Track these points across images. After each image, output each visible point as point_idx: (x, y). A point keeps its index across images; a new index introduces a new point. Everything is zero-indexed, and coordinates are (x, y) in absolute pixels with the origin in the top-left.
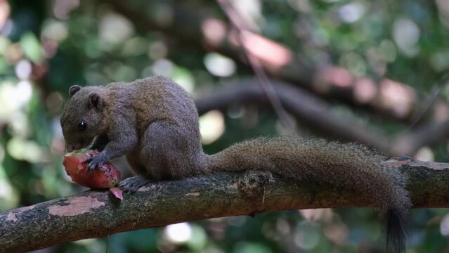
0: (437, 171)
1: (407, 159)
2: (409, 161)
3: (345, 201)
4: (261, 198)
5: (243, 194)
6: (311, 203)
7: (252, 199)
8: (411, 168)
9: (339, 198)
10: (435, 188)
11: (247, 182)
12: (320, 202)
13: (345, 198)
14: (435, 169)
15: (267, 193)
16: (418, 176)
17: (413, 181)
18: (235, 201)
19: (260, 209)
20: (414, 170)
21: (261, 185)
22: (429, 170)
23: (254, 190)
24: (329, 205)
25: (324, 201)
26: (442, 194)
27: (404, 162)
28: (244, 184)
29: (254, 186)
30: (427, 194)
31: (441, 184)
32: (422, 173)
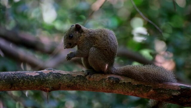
0: (64, 75)
1: (51, 69)
2: (52, 70)
3: (25, 88)
6: (10, 88)
8: (53, 73)
9: (22, 86)
10: (63, 82)
12: (14, 88)
13: (25, 86)
14: (63, 74)
16: (56, 77)
17: (54, 79)
20: (55, 74)
22: (61, 74)
24: (18, 89)
25: (16, 88)
26: (66, 85)
27: (50, 71)
30: (60, 84)
31: (66, 80)
32: (58, 76)
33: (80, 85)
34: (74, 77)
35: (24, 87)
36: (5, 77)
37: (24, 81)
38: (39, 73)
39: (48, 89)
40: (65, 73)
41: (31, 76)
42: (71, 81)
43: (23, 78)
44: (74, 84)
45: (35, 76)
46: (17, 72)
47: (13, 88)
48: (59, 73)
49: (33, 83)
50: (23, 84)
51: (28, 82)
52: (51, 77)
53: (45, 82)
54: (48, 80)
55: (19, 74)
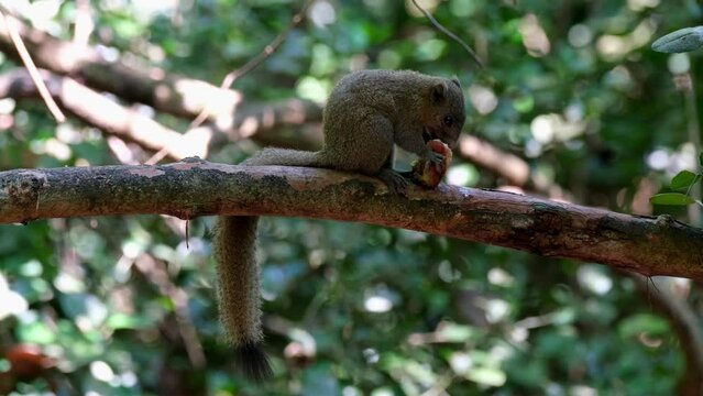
0: (231, 174)
2: (200, 163)
3: (128, 208)
4: (35, 203)
5: (15, 199)
6: (90, 209)
7: (25, 205)
8: (202, 171)
9: (120, 204)
10: (228, 193)
11: (19, 186)
12: (100, 210)
13: (128, 205)
14: (228, 172)
15: (41, 198)
16: (209, 180)
17: (203, 185)
18: (6, 207)
19: (33, 216)
20: (205, 173)
21: (35, 189)
22: (221, 173)
23: (27, 195)
25: (105, 208)
26: (236, 200)
27: (194, 165)
28: (16, 189)
29: (27, 190)
30: (219, 200)
31: (235, 189)
32: (213, 176)
33: (271, 201)
34: (257, 182)
35: (125, 206)
36: (75, 180)
37: (126, 190)
38: (165, 169)
39: (188, 212)
40: (233, 171)
41: (144, 178)
42: (247, 191)
43: (122, 182)
44: (257, 199)
45: (155, 179)
46: (106, 167)
47: (97, 209)
48: (217, 171)
49: (150, 197)
50: (122, 197)
51: (137, 194)
52: (196, 181)
53: (181, 194)
54: (188, 189)
55: (111, 172)
